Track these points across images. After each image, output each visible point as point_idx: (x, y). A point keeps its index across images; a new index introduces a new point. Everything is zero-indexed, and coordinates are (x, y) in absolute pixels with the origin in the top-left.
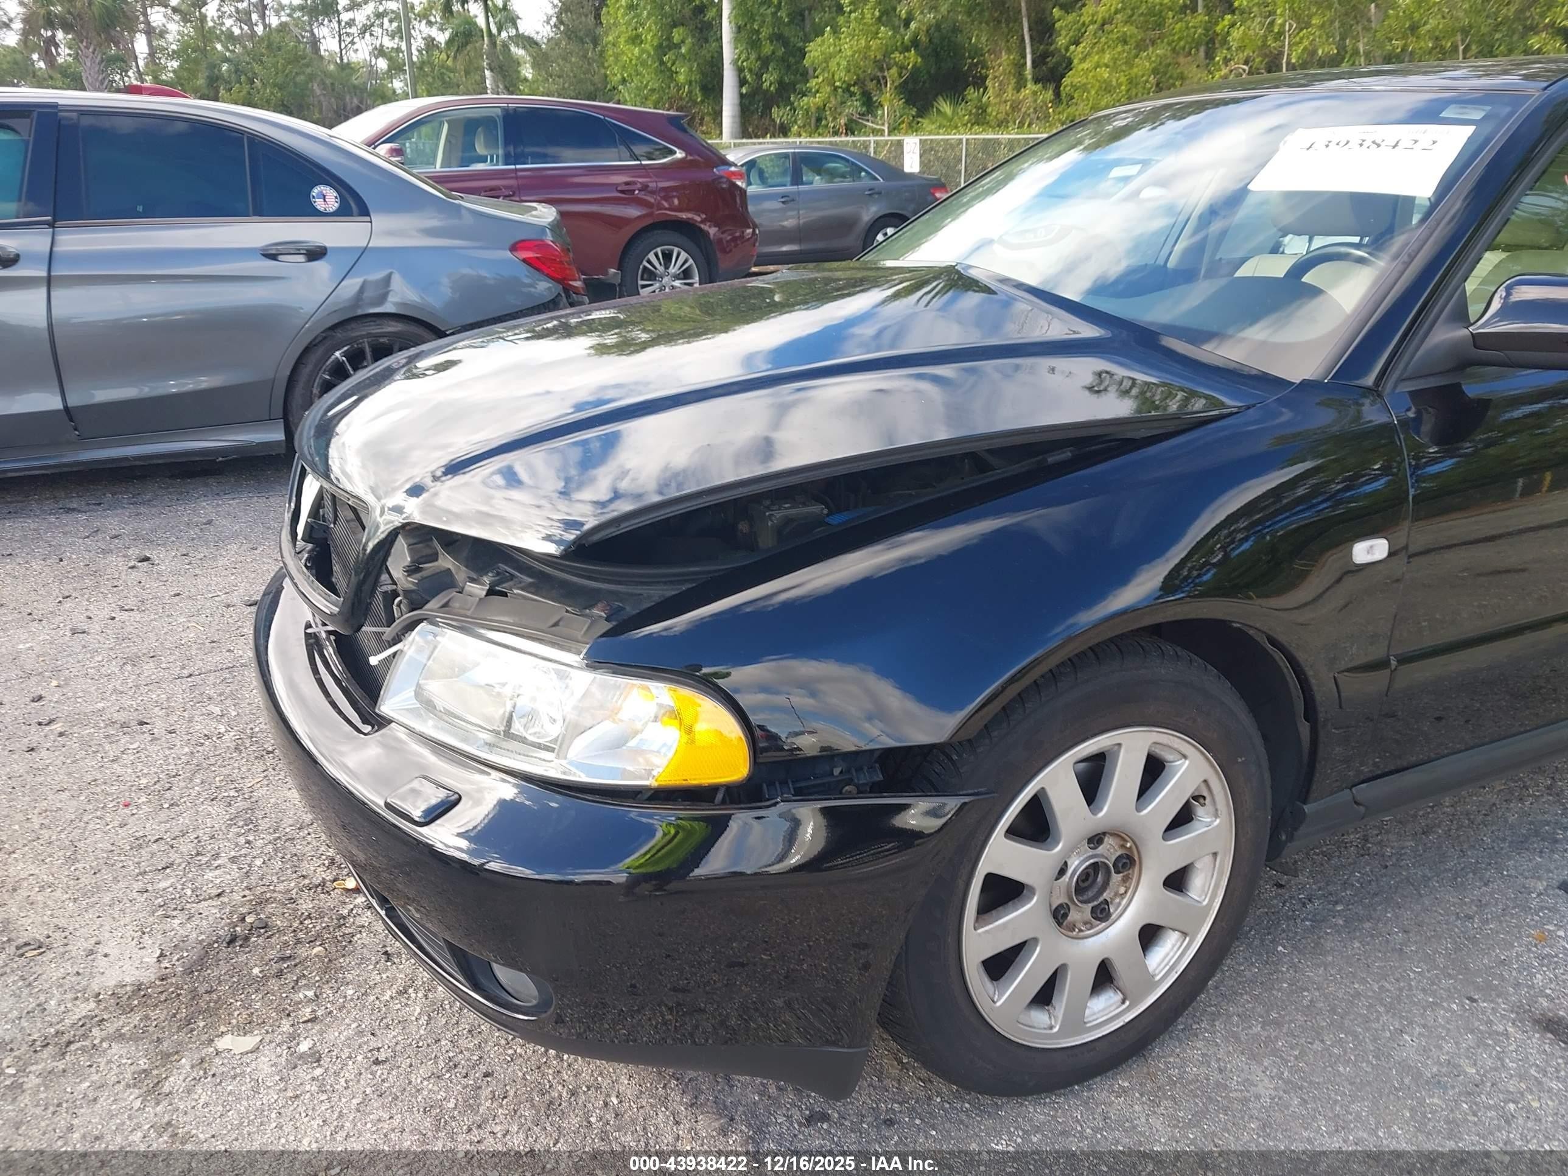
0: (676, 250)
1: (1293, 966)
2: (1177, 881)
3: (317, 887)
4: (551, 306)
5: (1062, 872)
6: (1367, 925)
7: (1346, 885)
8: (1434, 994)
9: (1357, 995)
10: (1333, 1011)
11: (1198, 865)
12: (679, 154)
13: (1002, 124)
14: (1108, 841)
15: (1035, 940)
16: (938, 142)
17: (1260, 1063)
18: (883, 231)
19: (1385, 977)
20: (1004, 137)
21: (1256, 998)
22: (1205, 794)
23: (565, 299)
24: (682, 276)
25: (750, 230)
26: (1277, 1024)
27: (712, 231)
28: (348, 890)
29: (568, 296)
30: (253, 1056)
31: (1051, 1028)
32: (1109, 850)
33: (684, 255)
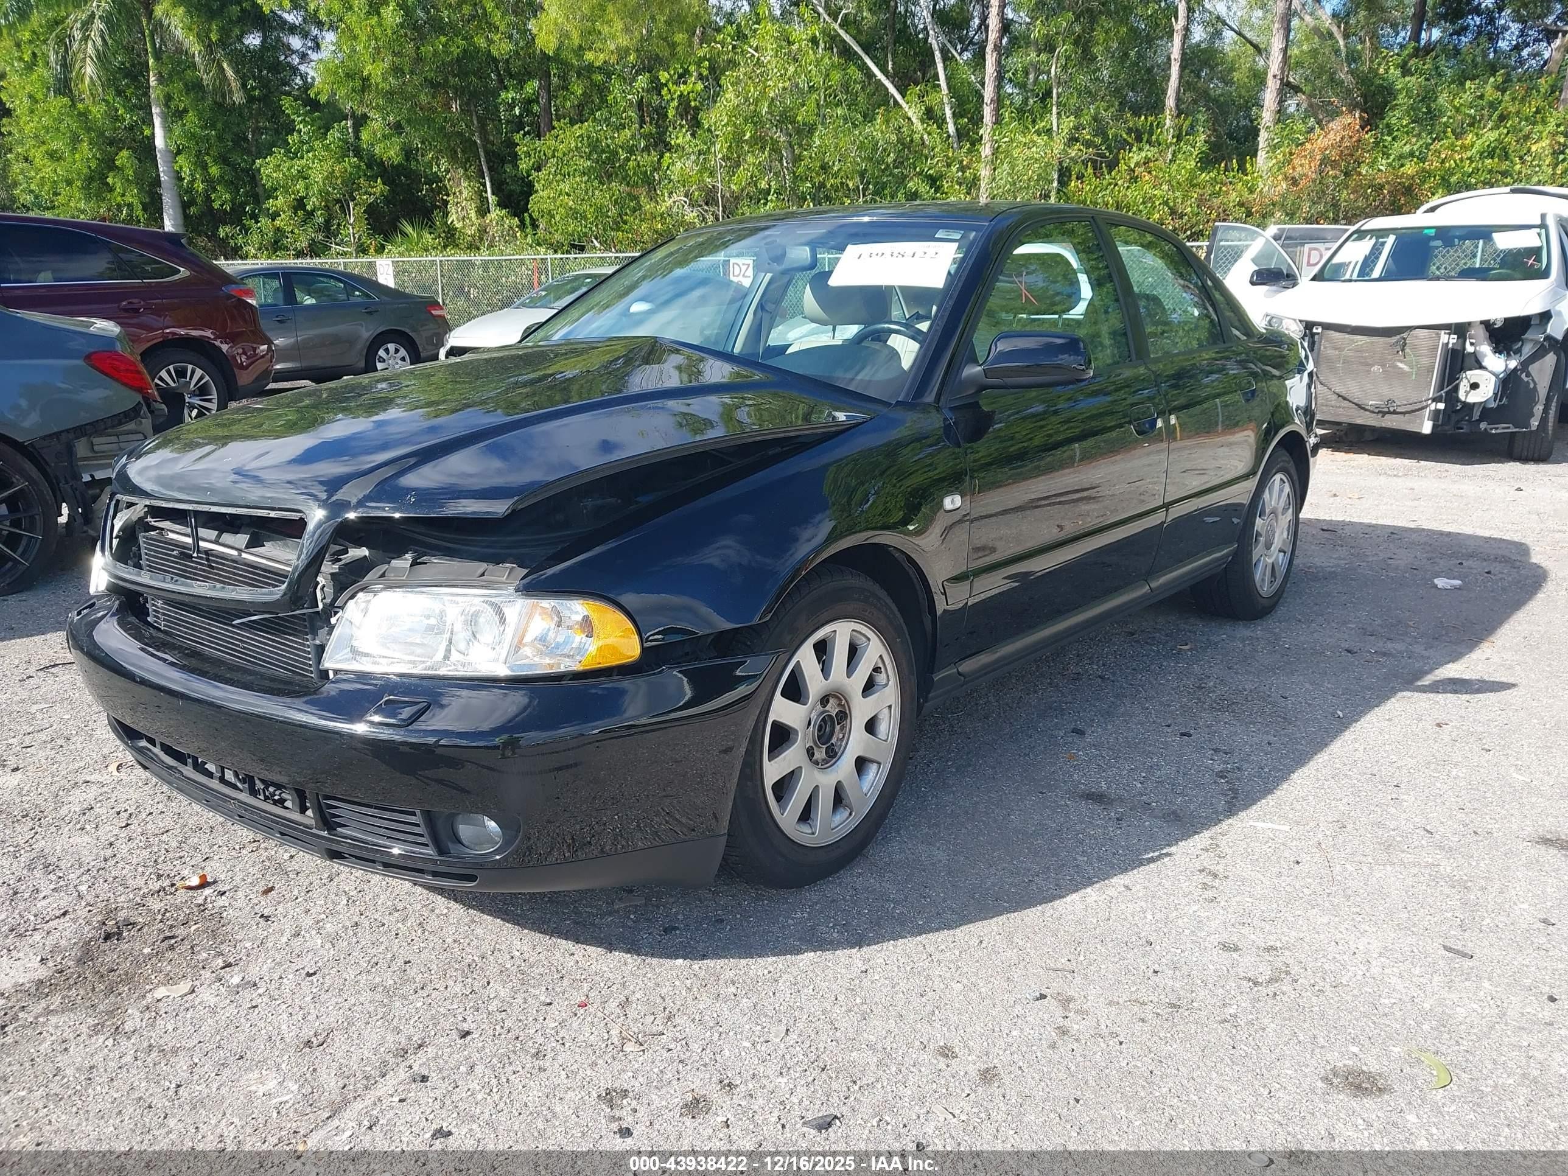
0: (190, 367)
1: (934, 796)
2: (871, 727)
3: (159, 892)
4: (133, 415)
5: (809, 724)
6: (970, 769)
7: (949, 752)
8: (1020, 794)
9: (977, 803)
10: (967, 813)
11: (880, 716)
12: (184, 272)
13: (473, 247)
14: (832, 701)
15: (800, 768)
16: (411, 263)
17: (934, 846)
18: (384, 347)
19: (990, 792)
20: (477, 259)
21: (919, 815)
22: (881, 665)
23: (145, 408)
24: (197, 392)
25: (266, 347)
26: (937, 825)
27: (225, 348)
28: (190, 888)
29: (149, 406)
30: (191, 997)
31: (813, 834)
32: (832, 708)
33: (199, 372)
